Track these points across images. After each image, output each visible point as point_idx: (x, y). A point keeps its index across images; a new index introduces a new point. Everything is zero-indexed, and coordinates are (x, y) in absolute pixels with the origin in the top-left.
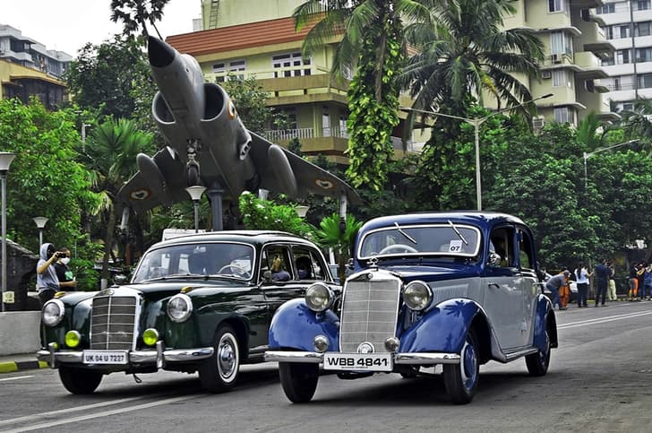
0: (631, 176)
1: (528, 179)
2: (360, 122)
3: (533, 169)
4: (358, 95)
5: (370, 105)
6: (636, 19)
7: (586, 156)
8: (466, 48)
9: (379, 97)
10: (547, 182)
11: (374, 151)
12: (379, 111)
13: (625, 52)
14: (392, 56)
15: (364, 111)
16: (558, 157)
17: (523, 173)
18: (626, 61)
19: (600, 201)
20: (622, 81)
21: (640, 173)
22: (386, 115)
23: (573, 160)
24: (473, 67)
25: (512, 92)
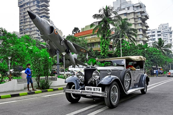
0: (154, 53)
1: (134, 53)
2: (103, 44)
3: (135, 52)
4: (102, 39)
5: (104, 41)
6: (153, 35)
7: (145, 49)
8: (123, 32)
9: (106, 39)
10: (138, 54)
11: (105, 49)
12: (106, 42)
13: (151, 39)
14: (108, 32)
15: (103, 42)
16: (140, 50)
17: (133, 52)
18: (151, 41)
19: (148, 58)
20: (151, 44)
21: (156, 53)
22: (107, 42)
23: (143, 50)
24: (124, 34)
25: (131, 39)
